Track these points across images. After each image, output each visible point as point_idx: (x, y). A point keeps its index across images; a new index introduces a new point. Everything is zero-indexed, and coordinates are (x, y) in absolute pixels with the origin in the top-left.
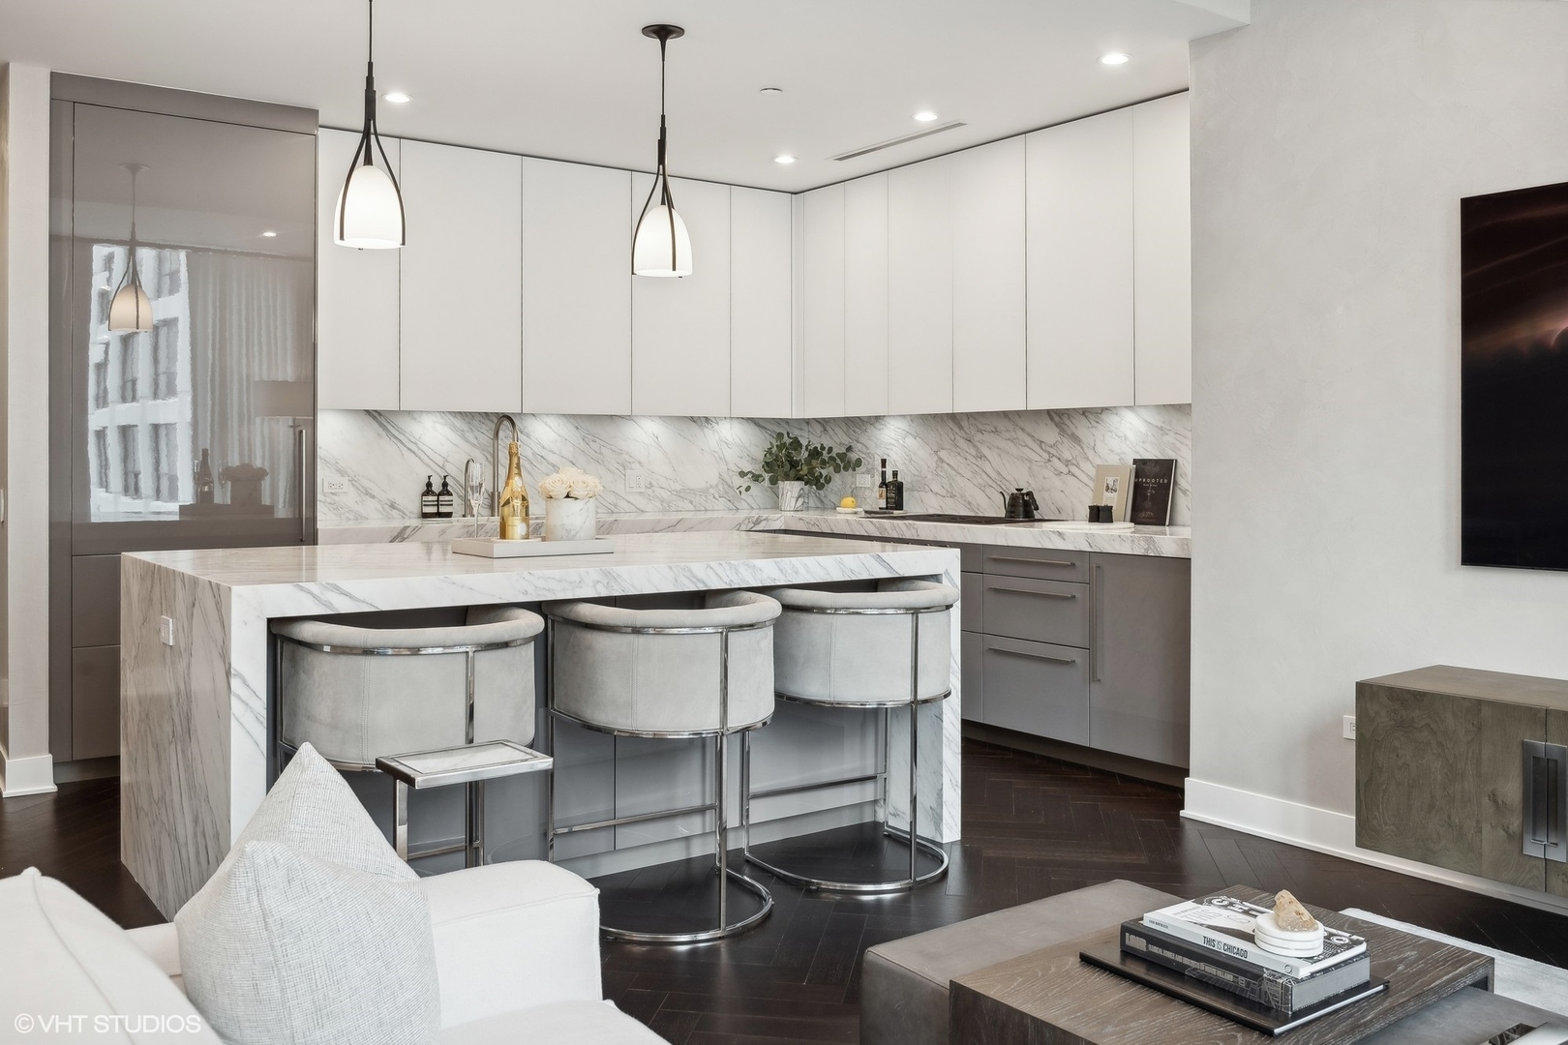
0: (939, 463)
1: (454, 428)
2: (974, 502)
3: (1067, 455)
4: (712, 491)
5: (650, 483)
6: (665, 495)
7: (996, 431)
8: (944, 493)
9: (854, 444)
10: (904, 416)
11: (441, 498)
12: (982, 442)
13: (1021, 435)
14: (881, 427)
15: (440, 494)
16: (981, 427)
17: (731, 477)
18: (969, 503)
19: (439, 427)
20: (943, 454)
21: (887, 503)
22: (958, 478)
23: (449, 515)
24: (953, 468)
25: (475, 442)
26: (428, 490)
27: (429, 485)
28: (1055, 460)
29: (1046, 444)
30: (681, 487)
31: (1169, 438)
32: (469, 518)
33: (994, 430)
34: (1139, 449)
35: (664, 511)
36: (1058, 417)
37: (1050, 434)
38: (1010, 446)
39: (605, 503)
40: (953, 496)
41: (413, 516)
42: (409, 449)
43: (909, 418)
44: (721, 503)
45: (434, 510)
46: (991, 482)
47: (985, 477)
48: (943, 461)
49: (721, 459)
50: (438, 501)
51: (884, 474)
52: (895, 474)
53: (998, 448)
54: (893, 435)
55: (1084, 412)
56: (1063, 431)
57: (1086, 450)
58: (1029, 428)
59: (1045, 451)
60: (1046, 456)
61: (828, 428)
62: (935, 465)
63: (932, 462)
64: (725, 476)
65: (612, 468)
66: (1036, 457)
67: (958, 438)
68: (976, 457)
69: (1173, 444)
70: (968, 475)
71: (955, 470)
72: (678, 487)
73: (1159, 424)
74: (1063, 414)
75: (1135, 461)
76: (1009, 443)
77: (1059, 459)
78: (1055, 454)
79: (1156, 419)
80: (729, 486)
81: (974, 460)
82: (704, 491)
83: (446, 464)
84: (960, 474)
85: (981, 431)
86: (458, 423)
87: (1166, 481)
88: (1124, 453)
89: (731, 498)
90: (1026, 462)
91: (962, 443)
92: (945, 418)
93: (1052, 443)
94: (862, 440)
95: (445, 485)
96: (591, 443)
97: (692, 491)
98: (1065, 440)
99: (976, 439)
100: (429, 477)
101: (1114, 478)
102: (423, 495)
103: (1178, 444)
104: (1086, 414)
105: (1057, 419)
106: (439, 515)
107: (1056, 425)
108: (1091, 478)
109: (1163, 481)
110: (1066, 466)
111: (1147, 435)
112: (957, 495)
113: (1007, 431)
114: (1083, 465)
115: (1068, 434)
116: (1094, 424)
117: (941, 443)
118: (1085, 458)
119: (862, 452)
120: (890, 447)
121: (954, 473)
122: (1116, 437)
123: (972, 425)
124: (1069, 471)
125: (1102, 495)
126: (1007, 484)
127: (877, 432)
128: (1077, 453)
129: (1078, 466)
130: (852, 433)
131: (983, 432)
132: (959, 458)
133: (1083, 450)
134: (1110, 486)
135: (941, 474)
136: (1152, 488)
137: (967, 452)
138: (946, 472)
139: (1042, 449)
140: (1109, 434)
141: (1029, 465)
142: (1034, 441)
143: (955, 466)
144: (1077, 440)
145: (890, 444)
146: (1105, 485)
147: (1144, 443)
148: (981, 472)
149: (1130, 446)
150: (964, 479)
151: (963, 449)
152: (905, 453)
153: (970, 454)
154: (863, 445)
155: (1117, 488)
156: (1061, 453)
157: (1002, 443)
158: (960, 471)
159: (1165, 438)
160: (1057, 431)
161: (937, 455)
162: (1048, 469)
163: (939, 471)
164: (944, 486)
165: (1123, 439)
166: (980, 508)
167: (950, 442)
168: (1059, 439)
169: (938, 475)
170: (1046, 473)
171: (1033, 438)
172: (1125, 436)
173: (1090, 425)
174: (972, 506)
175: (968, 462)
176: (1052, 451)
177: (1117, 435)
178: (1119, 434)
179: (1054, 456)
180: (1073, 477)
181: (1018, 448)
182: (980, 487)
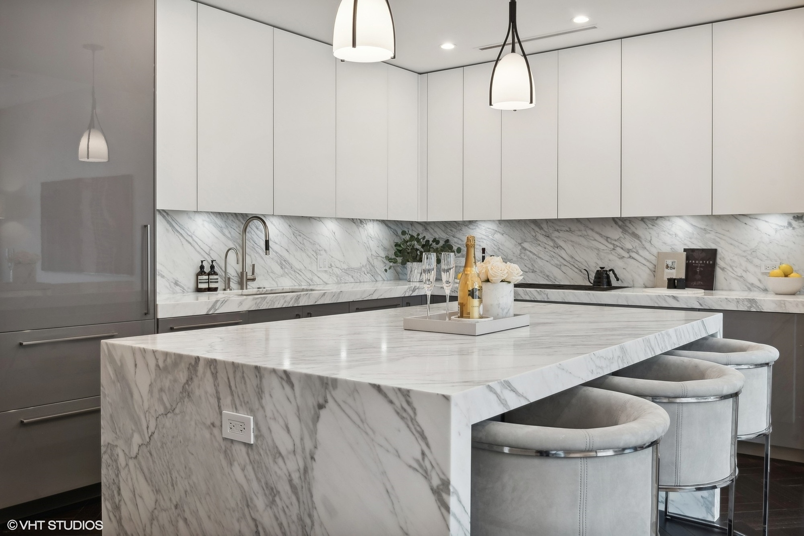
0: (523, 251)
1: (216, 225)
2: (551, 276)
3: (628, 246)
4: (363, 269)
5: (331, 265)
6: (338, 272)
7: (570, 231)
9: (451, 239)
10: (494, 221)
11: (211, 277)
12: (558, 237)
13: (590, 232)
14: (474, 227)
15: (209, 274)
16: (557, 228)
17: (373, 260)
18: (548, 276)
19: (206, 224)
20: (526, 245)
22: (539, 260)
23: (215, 289)
24: (534, 254)
25: (229, 236)
26: (202, 271)
27: (202, 267)
28: (619, 250)
29: (611, 239)
30: (348, 267)
31: (712, 236)
32: (228, 291)
33: (568, 230)
34: (688, 242)
35: (338, 283)
36: (621, 223)
37: (615, 233)
38: (582, 241)
39: (306, 279)
40: (533, 271)
41: (189, 290)
42: (187, 240)
43: (497, 222)
44: (368, 277)
45: (205, 286)
46: (565, 263)
47: (560, 259)
48: (525, 249)
49: (368, 248)
50: (209, 279)
51: (483, 258)
53: (571, 241)
54: (484, 233)
56: (625, 231)
57: (644, 243)
58: (597, 229)
59: (611, 243)
60: (612, 247)
61: (429, 228)
62: (519, 252)
63: (517, 250)
64: (370, 259)
65: (310, 254)
66: (602, 247)
67: (538, 235)
68: (553, 247)
69: (714, 239)
70: (547, 258)
71: (535, 255)
72: (346, 267)
73: (703, 227)
74: (625, 220)
75: (685, 250)
76: (581, 238)
77: (622, 248)
78: (618, 244)
79: (701, 224)
80: (372, 266)
81: (551, 249)
82: (359, 269)
83: (211, 252)
84: (540, 258)
85: (558, 231)
86: (219, 221)
87: (711, 262)
88: (674, 245)
89: (373, 274)
90: (595, 250)
91: (542, 238)
92: (528, 222)
94: (458, 235)
95: (212, 267)
96: (298, 237)
97: (353, 269)
98: (626, 236)
99: (553, 235)
100: (202, 262)
101: (673, 260)
102: (198, 275)
103: (718, 240)
104: (644, 220)
105: (620, 223)
106: (209, 289)
107: (620, 227)
108: (648, 261)
109: (709, 262)
110: (628, 253)
111: (693, 234)
112: (537, 271)
113: (579, 230)
114: (641, 252)
115: (629, 233)
116: (650, 226)
117: (524, 238)
118: (643, 248)
119: (458, 244)
120: (482, 240)
121: (535, 257)
122: (669, 235)
123: (550, 226)
124: (630, 256)
125: (663, 271)
126: (579, 264)
127: (470, 231)
128: (637, 244)
129: (637, 253)
130: (450, 231)
131: (559, 231)
132: (539, 248)
133: (641, 243)
134: (669, 266)
135: (524, 257)
136: (701, 267)
137: (546, 244)
138: (528, 256)
139: (608, 242)
140: (663, 233)
141: (597, 252)
142: (602, 237)
143: (536, 253)
144: (636, 236)
145: (482, 238)
146: (665, 265)
147: (690, 238)
148: (557, 257)
149: (680, 240)
150: (543, 261)
151: (543, 242)
152: (494, 244)
153: (548, 245)
154: (459, 239)
155: (676, 266)
156: (623, 245)
157: (575, 238)
158: (540, 256)
159: (708, 236)
160: (620, 230)
161: (521, 246)
162: (613, 255)
163: (522, 256)
164: (527, 265)
165: (674, 236)
166: (556, 280)
167: (532, 237)
168: (622, 236)
169: (521, 258)
170: (611, 257)
171: (600, 235)
172: (675, 234)
173: (647, 227)
174: (550, 278)
175: (547, 250)
176: (616, 243)
177: (669, 234)
178: (671, 233)
179: (617, 246)
180: (633, 259)
181: (588, 241)
182: (557, 266)
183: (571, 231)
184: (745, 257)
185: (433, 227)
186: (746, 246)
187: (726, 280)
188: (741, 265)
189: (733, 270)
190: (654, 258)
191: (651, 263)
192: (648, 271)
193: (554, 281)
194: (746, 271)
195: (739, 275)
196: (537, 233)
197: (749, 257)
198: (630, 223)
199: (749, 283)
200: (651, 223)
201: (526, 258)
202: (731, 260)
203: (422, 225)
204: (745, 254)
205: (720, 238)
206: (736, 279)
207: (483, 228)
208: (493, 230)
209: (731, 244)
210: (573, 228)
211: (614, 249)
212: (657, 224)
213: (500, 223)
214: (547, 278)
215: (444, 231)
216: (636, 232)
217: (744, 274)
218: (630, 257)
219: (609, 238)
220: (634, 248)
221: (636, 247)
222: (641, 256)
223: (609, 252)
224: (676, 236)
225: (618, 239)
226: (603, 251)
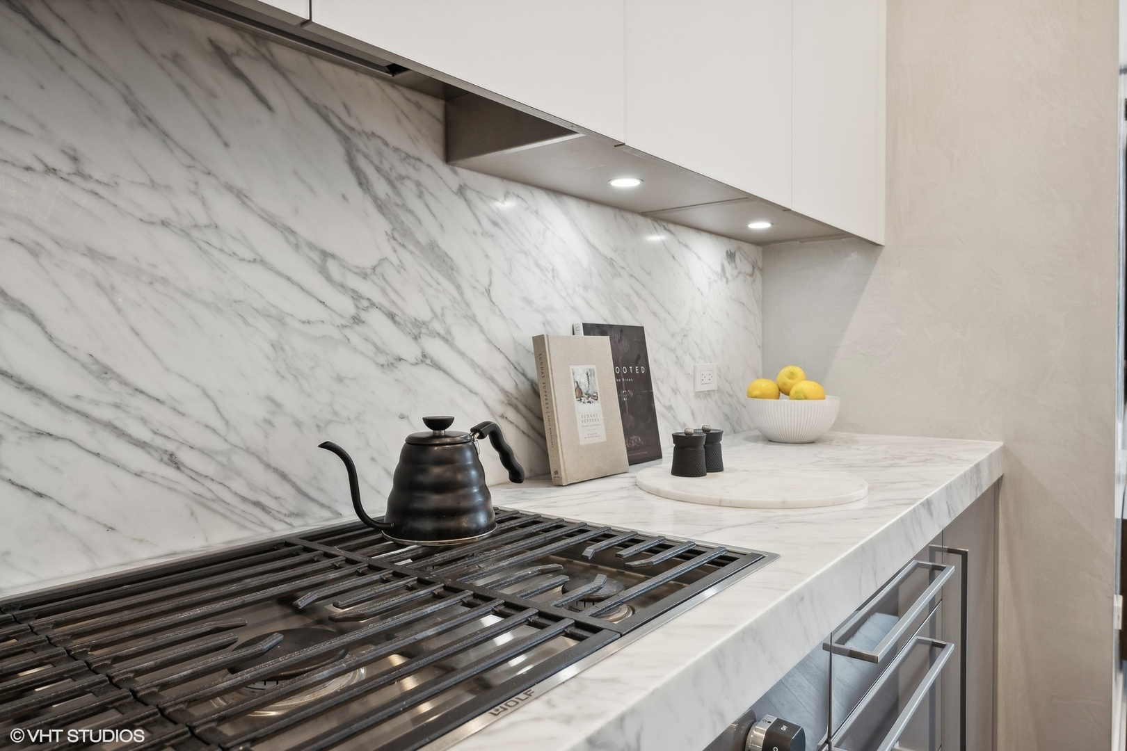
3: (416, 307)
7: (75, 172)
13: (225, 209)
28: (376, 319)
29: (344, 265)
31: (624, 285)
46: (41, 416)
53: (92, 253)
56: (400, 233)
57: (469, 294)
59: (342, 287)
60: (345, 305)
66: (297, 306)
69: (628, 296)
73: (609, 253)
74: (402, 178)
76: (168, 240)
77: (392, 317)
78: (377, 297)
87: (643, 371)
88: (552, 309)
90: (261, 324)
93: (367, 262)
98: (408, 259)
103: (634, 298)
104: (470, 195)
107: (381, 206)
108: (483, 373)
109: (640, 370)
110: (415, 338)
111: (591, 274)
113: (153, 185)
114: (460, 335)
115: (417, 244)
118: (466, 317)
122: (537, 271)
124: (424, 356)
125: (573, 410)
126: (159, 415)
129: (447, 339)
133: (461, 294)
134: (582, 388)
136: (627, 386)
139: (329, 279)
140: (523, 259)
141: (273, 334)
142: (297, 247)
146: (574, 386)
147: (586, 288)
149: (563, 293)
155: (597, 389)
157: (112, 232)
159: (617, 284)
160: (382, 225)
162: (355, 349)
165: (550, 275)
168: (387, 250)
170: (345, 361)
171: (287, 232)
172: (553, 270)
176: (367, 289)
177: (538, 265)
178: (542, 262)
179: (373, 304)
180: (433, 371)
181: (217, 265)
183: (79, 173)
186: (675, 319)
188: (670, 374)
190: (500, 361)
191: (493, 380)
194: (675, 390)
197: (679, 352)
198: (420, 196)
202: (656, 360)
204: (673, 343)
205: (635, 292)
210: (103, 156)
211: (357, 320)
216: (445, 244)
217: (673, 401)
219: (333, 256)
220: (436, 315)
221: (443, 315)
222: (462, 354)
223: (335, 333)
224: (553, 277)
225: (374, 269)
226: (306, 328)
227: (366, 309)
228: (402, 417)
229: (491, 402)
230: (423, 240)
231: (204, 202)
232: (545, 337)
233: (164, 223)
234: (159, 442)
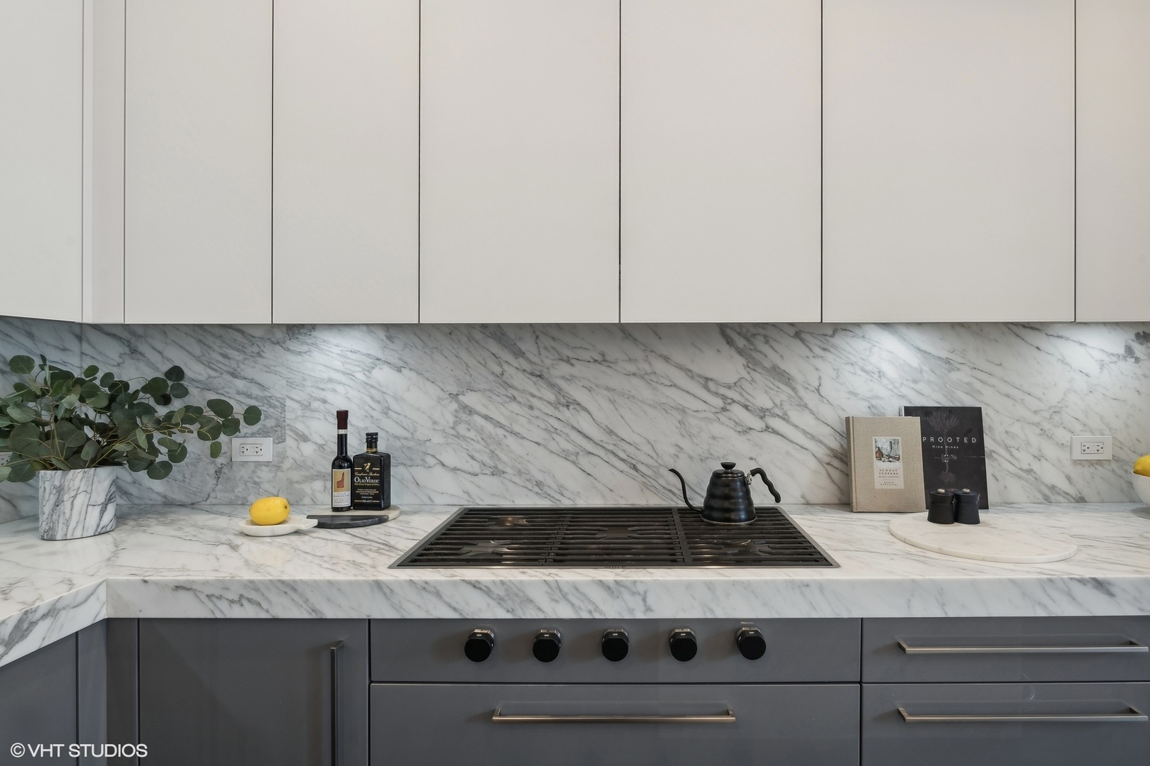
0: (464, 416)
2: (549, 481)
3: (762, 400)
7: (603, 360)
8: (476, 467)
12: (570, 379)
13: (660, 366)
14: (305, 348)
16: (567, 352)
20: (470, 399)
21: (354, 496)
22: (511, 441)
24: (499, 425)
28: (737, 411)
29: (717, 383)
31: (964, 375)
33: (599, 358)
34: (905, 391)
36: (740, 337)
40: (497, 472)
46: (590, 447)
47: (575, 436)
48: (471, 411)
51: (342, 440)
52: (372, 440)
53: (608, 389)
54: (337, 364)
55: (798, 331)
56: (752, 363)
57: (802, 392)
58: (679, 356)
59: (716, 394)
60: (718, 403)
61: (143, 348)
62: (451, 419)
63: (446, 414)
66: (693, 404)
67: (510, 371)
68: (556, 405)
69: (968, 384)
70: (538, 435)
71: (501, 426)
73: (944, 354)
74: (754, 335)
76: (635, 381)
77: (746, 407)
78: (737, 397)
81: (550, 410)
84: (516, 434)
85: (568, 360)
87: (974, 440)
88: (877, 397)
90: (675, 413)
91: (521, 381)
93: (731, 380)
94: (248, 371)
98: (757, 376)
99: (553, 372)
101: (887, 438)
103: (978, 385)
104: (803, 336)
105: (741, 342)
107: (740, 352)
108: (813, 438)
109: (970, 440)
110: (761, 418)
111: (921, 371)
112: (508, 470)
113: (630, 360)
114: (795, 416)
115: (764, 368)
116: (818, 351)
117: (468, 378)
118: (799, 405)
119: (250, 396)
120: (330, 386)
121: (500, 432)
122: (863, 374)
123: (546, 348)
125: (872, 466)
126: (630, 449)
127: (292, 358)
128: (783, 397)
129: (785, 418)
130: (221, 359)
131: (574, 361)
132: (514, 407)
133: (796, 393)
134: (884, 452)
135: (468, 434)
136: (950, 452)
137: (533, 396)
138: (480, 431)
139: (709, 390)
140: (849, 368)
141: (679, 417)
142: (692, 377)
143: (503, 421)
144: (784, 377)
145: (330, 380)
146: (873, 450)
147: (915, 381)
148: (567, 430)
149: (891, 387)
150: (525, 442)
151: (524, 391)
152: (372, 398)
153: (540, 398)
154: (252, 381)
155: (901, 453)
156: (750, 398)
157: (615, 381)
158: (517, 429)
159: (955, 376)
160: (741, 361)
161: (458, 401)
162: (723, 424)
163: (462, 429)
164: (476, 455)
165: (876, 376)
166: (565, 493)
167: (491, 378)
168: (744, 373)
169: (458, 436)
170: (717, 429)
171: (688, 371)
172: (879, 372)
173: (810, 355)
174: (546, 489)
175: (536, 413)
176: (731, 394)
178: (869, 368)
179: (734, 401)
180: (774, 435)
181: (655, 389)
182: (565, 456)
183: (605, 361)
184: (1037, 425)
185: (160, 346)
186: (1039, 399)
187: (997, 480)
188: (1028, 444)
189: (1012, 455)
190: (828, 430)
191: (821, 442)
192: (813, 463)
193: (558, 496)
194: (1039, 457)
195: (1025, 467)
196: (506, 367)
197: (1046, 426)
198: (767, 342)
199: (1047, 486)
200: (820, 343)
201: (472, 434)
202: (1007, 432)
203: (119, 338)
204: (1036, 419)
205: (981, 381)
206: (1019, 477)
207: (336, 350)
208: (369, 355)
209: (1008, 396)
210: (613, 353)
211: (724, 409)
212: (835, 347)
213: (389, 338)
214: (537, 489)
215: (198, 359)
216: (784, 366)
217: (1036, 466)
218: (768, 428)
219: (712, 380)
220: (776, 405)
221: (781, 405)
222: (796, 426)
223: (712, 416)
224: (880, 377)
225: (735, 383)
226: (696, 414)
227: (730, 404)
228: (751, 459)
229: (818, 455)
230: (768, 365)
231: (650, 363)
232: (851, 418)
233: (634, 374)
234: (630, 460)
